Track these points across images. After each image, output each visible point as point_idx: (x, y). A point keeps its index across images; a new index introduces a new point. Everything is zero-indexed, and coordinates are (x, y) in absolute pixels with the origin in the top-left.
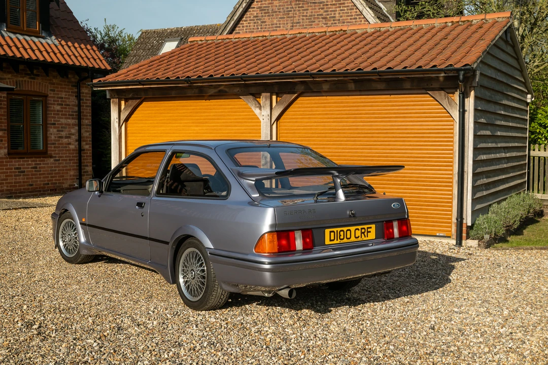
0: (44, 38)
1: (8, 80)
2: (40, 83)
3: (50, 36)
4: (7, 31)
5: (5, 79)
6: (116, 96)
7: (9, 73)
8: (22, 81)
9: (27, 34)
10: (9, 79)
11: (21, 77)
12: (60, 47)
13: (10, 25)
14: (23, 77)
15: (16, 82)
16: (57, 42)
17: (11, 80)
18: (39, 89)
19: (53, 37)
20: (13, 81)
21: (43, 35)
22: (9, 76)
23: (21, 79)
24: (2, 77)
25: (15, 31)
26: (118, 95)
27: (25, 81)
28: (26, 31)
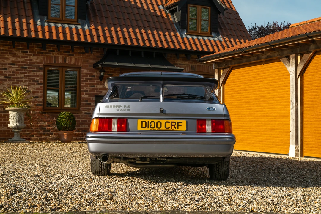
0: (212, 37)
1: (186, 66)
2: (208, 67)
3: (218, 36)
4: (186, 34)
5: (184, 64)
6: (217, 67)
7: (186, 60)
8: (196, 65)
9: (201, 35)
10: (186, 64)
11: (195, 63)
12: (223, 43)
13: (189, 31)
14: (197, 63)
15: (192, 66)
16: (221, 39)
17: (188, 65)
18: (208, 71)
19: (220, 36)
20: (189, 66)
21: (213, 35)
22: (187, 62)
23: (195, 64)
24: (182, 63)
25: (192, 34)
26: (218, 66)
27: (198, 65)
28: (201, 33)
